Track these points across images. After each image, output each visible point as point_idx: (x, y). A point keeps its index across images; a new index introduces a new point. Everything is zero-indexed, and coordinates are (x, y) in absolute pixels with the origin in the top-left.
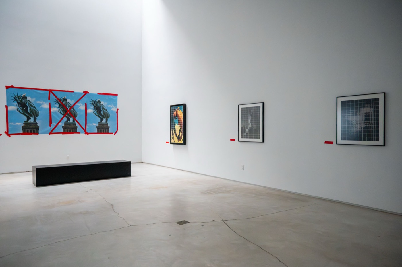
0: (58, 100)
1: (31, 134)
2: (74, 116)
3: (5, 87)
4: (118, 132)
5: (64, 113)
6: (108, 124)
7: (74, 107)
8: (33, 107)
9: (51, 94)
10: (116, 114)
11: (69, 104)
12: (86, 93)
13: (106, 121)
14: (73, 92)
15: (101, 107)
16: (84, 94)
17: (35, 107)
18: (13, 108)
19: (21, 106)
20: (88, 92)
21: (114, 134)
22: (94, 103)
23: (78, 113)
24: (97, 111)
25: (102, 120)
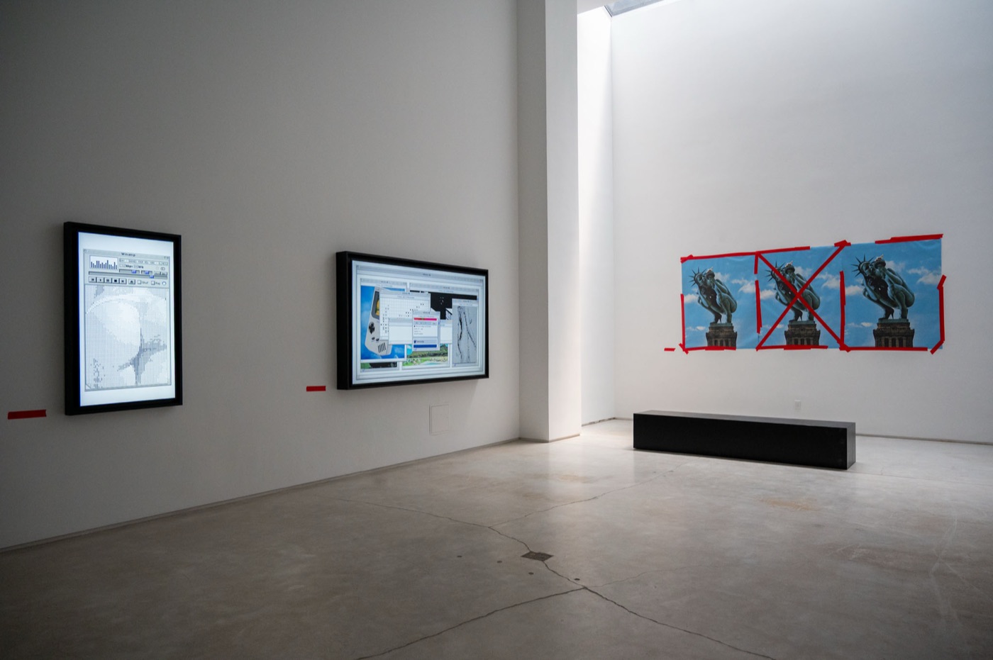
0: (775, 272)
1: (721, 348)
2: (811, 305)
3: (680, 260)
4: (943, 345)
5: (787, 300)
6: (909, 324)
7: (812, 284)
8: (725, 293)
9: (759, 259)
10: (938, 291)
11: (799, 278)
12: (842, 245)
13: (904, 316)
14: (808, 248)
15: (887, 276)
16: (837, 248)
17: (729, 294)
18: (692, 298)
19: (704, 294)
20: (848, 241)
21: (929, 350)
22: (866, 269)
23: (821, 298)
24: (873, 288)
25: (889, 312)
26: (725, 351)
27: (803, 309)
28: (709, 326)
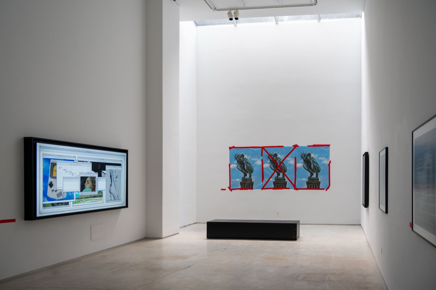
0: (270, 156)
1: (247, 189)
2: (284, 171)
3: (228, 148)
4: (330, 187)
5: (274, 168)
8: (249, 164)
9: (263, 150)
10: (328, 167)
11: (279, 159)
12: (296, 146)
13: (317, 176)
14: (283, 146)
15: (311, 160)
16: (294, 147)
17: (250, 164)
18: (234, 166)
19: (239, 164)
20: (298, 145)
21: (325, 189)
22: (304, 157)
23: (287, 168)
24: (306, 164)
25: (312, 174)
26: (248, 190)
27: (281, 172)
28: (242, 179)
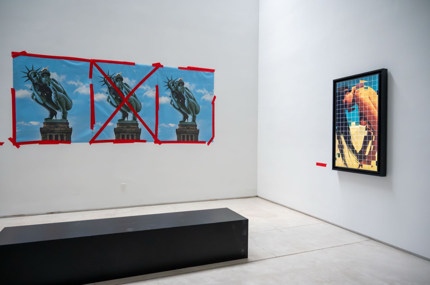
0: (107, 79)
1: (56, 142)
2: (135, 109)
3: (11, 55)
4: (214, 139)
5: (116, 103)
6: (196, 126)
7: (136, 92)
8: (61, 92)
9: (94, 66)
10: (212, 106)
11: (126, 87)
12: (157, 66)
13: (194, 120)
14: (133, 64)
15: (185, 92)
16: (154, 67)
17: (64, 93)
19: (38, 91)
20: (161, 64)
21: (207, 143)
22: (173, 86)
23: (142, 104)
24: (176, 100)
25: (186, 117)
27: (129, 111)
